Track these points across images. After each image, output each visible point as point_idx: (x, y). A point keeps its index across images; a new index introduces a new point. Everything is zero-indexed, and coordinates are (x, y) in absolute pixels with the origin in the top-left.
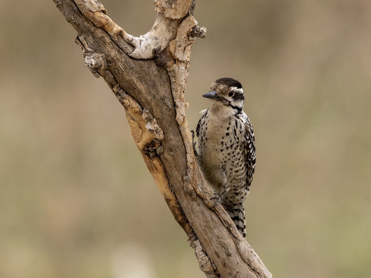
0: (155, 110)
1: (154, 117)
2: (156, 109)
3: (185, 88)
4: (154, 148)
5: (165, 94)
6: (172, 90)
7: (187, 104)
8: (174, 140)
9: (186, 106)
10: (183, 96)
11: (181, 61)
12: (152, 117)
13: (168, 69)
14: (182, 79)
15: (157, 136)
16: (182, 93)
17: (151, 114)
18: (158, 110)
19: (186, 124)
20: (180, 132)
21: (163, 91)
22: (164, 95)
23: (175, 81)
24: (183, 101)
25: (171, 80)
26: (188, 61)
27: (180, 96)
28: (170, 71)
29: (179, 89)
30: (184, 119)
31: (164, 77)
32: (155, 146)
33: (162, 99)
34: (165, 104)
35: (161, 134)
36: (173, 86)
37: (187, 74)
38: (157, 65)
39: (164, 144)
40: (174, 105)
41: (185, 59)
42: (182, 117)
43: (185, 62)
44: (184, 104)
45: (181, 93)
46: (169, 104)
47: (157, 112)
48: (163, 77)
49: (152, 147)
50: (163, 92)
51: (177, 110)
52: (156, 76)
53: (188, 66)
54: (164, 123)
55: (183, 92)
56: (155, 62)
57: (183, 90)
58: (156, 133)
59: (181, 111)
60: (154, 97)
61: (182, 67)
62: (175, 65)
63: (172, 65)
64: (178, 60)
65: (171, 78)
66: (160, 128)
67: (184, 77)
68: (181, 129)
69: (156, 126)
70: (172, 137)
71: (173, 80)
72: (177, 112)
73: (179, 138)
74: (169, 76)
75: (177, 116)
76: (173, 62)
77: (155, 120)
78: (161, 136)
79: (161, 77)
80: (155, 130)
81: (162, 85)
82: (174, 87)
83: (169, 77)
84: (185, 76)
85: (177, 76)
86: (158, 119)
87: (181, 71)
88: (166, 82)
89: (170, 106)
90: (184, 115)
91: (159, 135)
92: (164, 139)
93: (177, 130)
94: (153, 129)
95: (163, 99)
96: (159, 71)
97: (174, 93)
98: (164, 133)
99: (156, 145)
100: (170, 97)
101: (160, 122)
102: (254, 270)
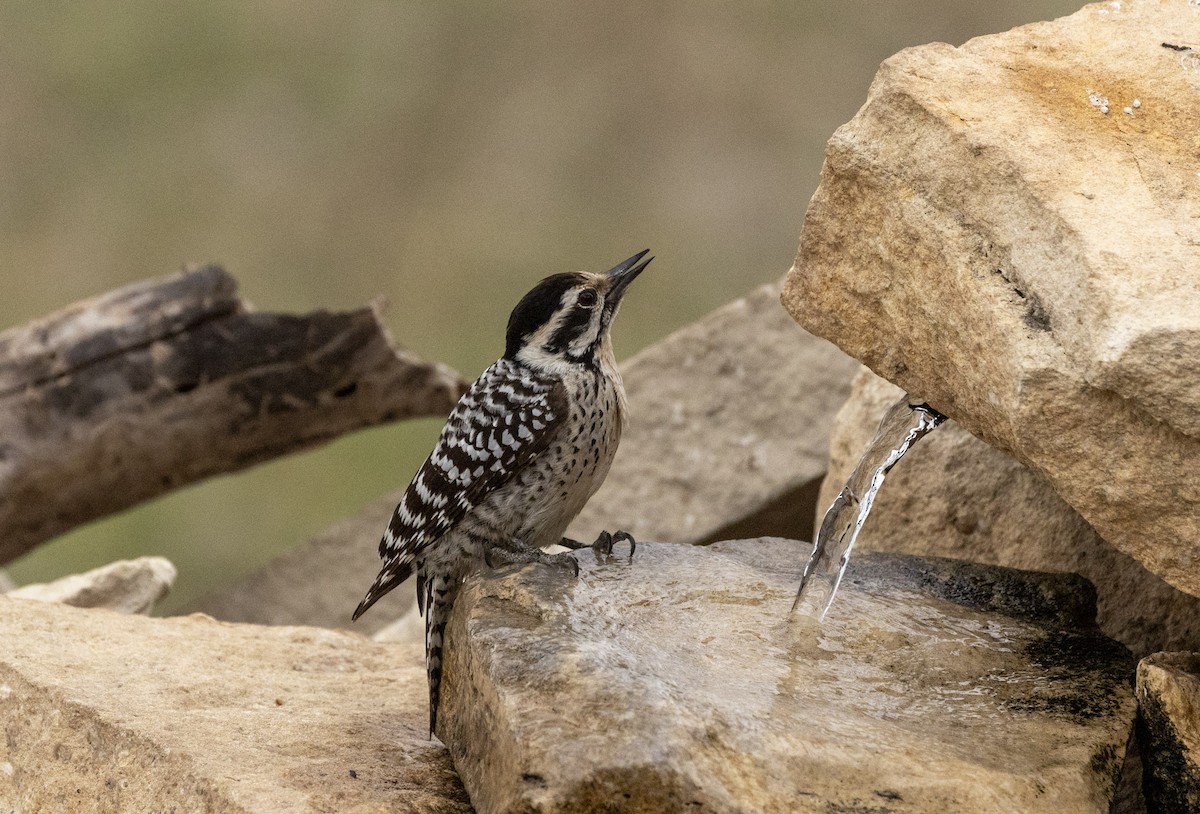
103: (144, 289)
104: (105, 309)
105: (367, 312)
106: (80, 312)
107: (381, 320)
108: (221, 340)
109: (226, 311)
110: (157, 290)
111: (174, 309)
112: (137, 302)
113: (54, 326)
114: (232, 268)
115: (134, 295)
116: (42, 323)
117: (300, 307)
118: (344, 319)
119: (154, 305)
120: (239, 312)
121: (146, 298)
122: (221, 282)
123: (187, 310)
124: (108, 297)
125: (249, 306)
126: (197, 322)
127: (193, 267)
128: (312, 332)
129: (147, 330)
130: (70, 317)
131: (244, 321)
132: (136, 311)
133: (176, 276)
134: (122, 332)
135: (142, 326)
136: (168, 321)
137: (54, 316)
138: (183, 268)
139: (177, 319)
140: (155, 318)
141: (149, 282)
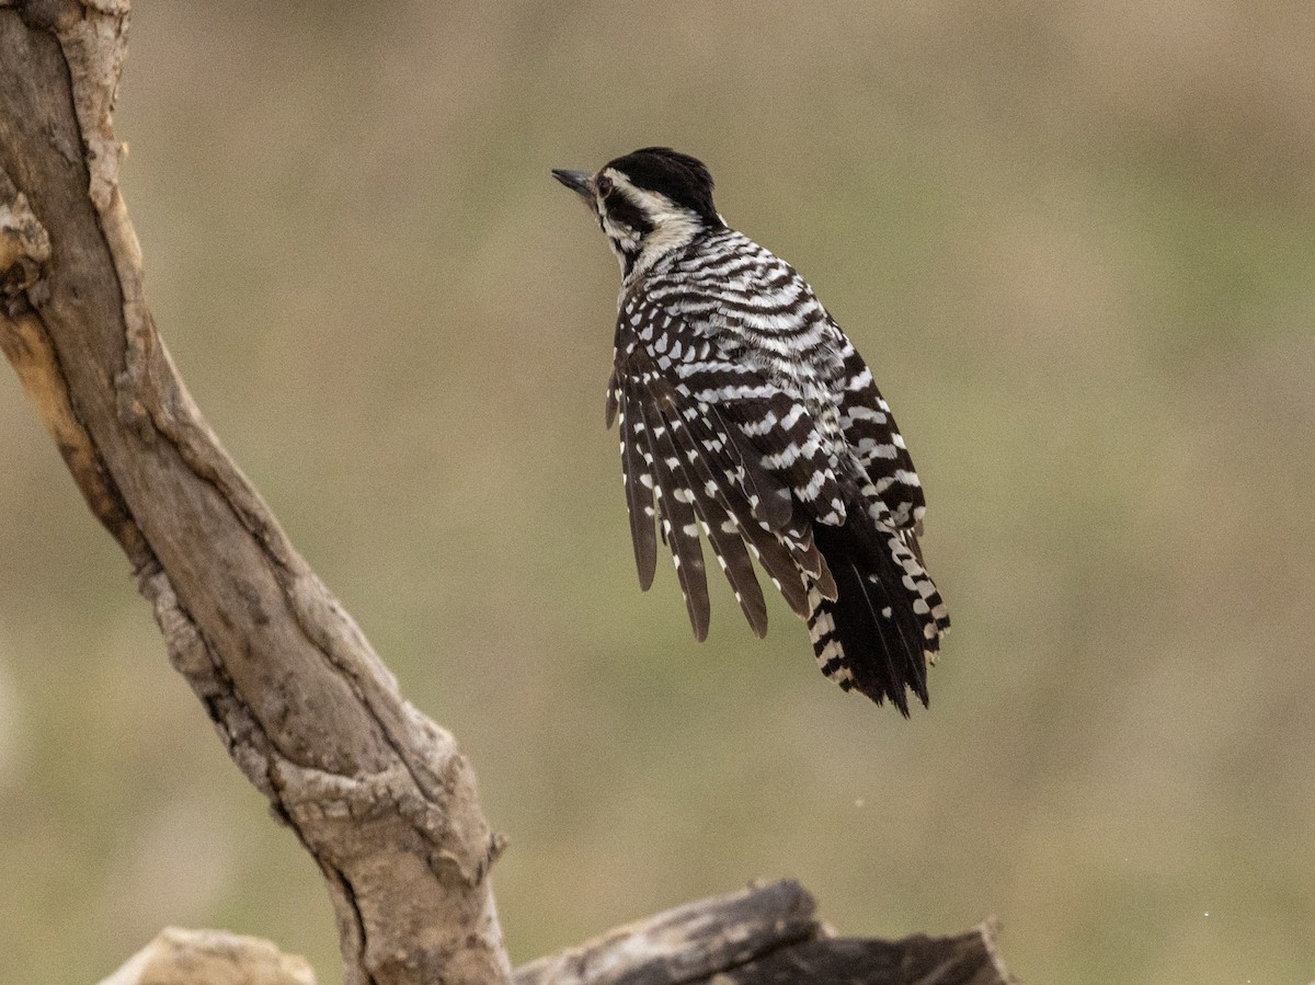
0: (22, 166)
1: (19, 188)
2: (25, 163)
3: (116, 96)
4: (21, 286)
5: (53, 115)
6: (76, 101)
7: (121, 147)
8: (83, 260)
9: (119, 151)
10: (110, 121)
11: (102, 12)
12: (12, 189)
13: (63, 38)
14: (109, 68)
15: (31, 249)
16: (108, 113)
17: (9, 181)
18: (32, 167)
19: (122, 208)
20: (103, 235)
21: (47, 106)
22: (49, 118)
23: (83, 73)
24: (111, 138)
25: (73, 71)
26: (124, 11)
27: (103, 121)
28: (69, 45)
29: (97, 98)
30: (114, 194)
31: (51, 63)
32: (23, 281)
33: (43, 131)
34: (54, 146)
35: (44, 243)
36: (79, 91)
37: (123, 53)
38: (27, 25)
39: (52, 273)
40: (84, 150)
41: (113, 6)
42: (108, 189)
43: (116, 13)
44: (112, 146)
45: (102, 111)
46: (68, 146)
47: (29, 172)
48: (48, 62)
49: (15, 284)
50: (47, 109)
51: (93, 165)
52: (25, 60)
53: (125, 26)
54: (51, 208)
55: (112, 109)
56: (21, 15)
57: (111, 100)
58: (29, 238)
59: (103, 167)
60: (20, 126)
61: (107, 30)
62: (84, 25)
63: (75, 23)
64: (94, 8)
65: (71, 66)
66: (38, 225)
67: (111, 61)
68: (106, 225)
69: (27, 216)
70: (78, 251)
71: (78, 71)
72: (92, 172)
73: (97, 255)
74: (64, 58)
75: (93, 187)
76: (76, 13)
77: (22, 198)
78: (41, 248)
79: (39, 63)
80: (22, 228)
81: (42, 87)
82: (81, 93)
83: (66, 63)
84: (117, 59)
85: (91, 58)
86: (31, 195)
87: (101, 43)
88: (56, 77)
89: (70, 155)
90: (115, 181)
91: (34, 247)
92: (54, 257)
93: (93, 228)
94: (18, 226)
95: (46, 131)
96: (33, 44)
97: (81, 112)
98: (52, 239)
99: (29, 276)
100: (69, 124)
101: (39, 207)
102: (341, 666)
103: (703, 910)
104: (654, 934)
105: (976, 936)
106: (625, 937)
107: (990, 948)
108: (796, 971)
109: (803, 935)
110: (717, 910)
111: (739, 933)
112: (694, 925)
113: (593, 954)
114: (810, 884)
115: (691, 916)
116: (579, 951)
117: (893, 930)
118: (947, 945)
119: (715, 929)
120: (819, 938)
121: (706, 920)
122: (796, 900)
123: (755, 936)
124: (658, 920)
125: (830, 931)
126: (767, 949)
127: (763, 883)
128: (907, 961)
129: (707, 959)
130: (612, 942)
131: (826, 948)
132: (693, 937)
133: (744, 893)
134: (677, 962)
135: (701, 954)
136: (731, 948)
137: (594, 942)
138: (750, 884)
139: (743, 946)
140: (717, 943)
141: (709, 901)
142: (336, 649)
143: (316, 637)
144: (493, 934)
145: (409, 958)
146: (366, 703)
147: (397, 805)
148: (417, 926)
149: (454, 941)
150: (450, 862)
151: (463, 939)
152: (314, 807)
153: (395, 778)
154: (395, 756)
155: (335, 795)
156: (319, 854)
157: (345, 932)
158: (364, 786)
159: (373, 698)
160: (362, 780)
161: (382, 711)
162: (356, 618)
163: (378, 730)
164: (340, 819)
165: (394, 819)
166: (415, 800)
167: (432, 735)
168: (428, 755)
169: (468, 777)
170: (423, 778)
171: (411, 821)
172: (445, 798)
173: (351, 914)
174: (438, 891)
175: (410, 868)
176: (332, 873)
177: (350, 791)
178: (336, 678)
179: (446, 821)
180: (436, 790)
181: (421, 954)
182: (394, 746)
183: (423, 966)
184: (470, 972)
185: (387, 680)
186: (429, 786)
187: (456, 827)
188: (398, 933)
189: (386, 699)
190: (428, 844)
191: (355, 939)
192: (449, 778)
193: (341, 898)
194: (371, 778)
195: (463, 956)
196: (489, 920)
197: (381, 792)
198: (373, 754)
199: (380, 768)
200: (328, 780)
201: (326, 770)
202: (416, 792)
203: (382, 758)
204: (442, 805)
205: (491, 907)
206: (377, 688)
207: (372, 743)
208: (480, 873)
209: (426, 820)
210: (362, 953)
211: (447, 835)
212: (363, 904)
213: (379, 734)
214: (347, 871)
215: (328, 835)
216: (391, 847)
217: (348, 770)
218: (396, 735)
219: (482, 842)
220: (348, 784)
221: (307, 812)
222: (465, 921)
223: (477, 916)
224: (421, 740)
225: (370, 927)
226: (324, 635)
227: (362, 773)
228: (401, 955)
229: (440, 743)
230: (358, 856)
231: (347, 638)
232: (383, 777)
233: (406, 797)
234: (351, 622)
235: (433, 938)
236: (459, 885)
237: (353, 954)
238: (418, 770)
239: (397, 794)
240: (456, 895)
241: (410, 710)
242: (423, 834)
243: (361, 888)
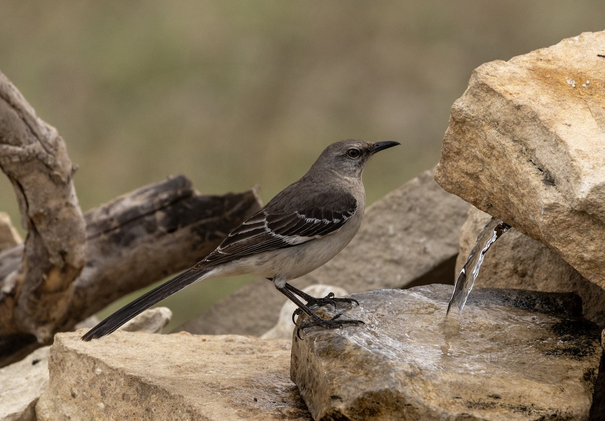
103: (151, 186)
104: (134, 198)
105: (250, 192)
106: (123, 199)
107: (257, 196)
108: (186, 209)
109: (188, 195)
110: (155, 188)
111: (164, 196)
112: (147, 194)
113: (111, 206)
114: (189, 176)
115: (146, 191)
116: (105, 205)
117: (221, 192)
118: (240, 197)
119: (156, 195)
120: (193, 196)
121: (152, 192)
122: (183, 182)
123: (170, 196)
124: (134, 192)
125: (198, 193)
126: (175, 201)
127: (172, 177)
128: (226, 203)
129: (153, 206)
130: (118, 202)
131: (196, 200)
134: (142, 207)
135: (150, 203)
136: (162, 202)
137: (112, 201)
138: (167, 177)
139: (166, 200)
140: (156, 200)
141: (153, 184)
142: (12, 100)
143: (4, 96)
144: (75, 201)
145: (45, 211)
146: (24, 120)
147: (37, 156)
148: (46, 200)
149: (61, 204)
150: (58, 176)
151: (64, 203)
152: (7, 158)
153: (36, 146)
154: (35, 138)
155: (14, 154)
156: (10, 175)
157: (20, 203)
158: (25, 150)
159: (26, 117)
160: (24, 147)
161: (30, 122)
162: (19, 88)
163: (28, 128)
164: (16, 163)
165: (36, 161)
166: (43, 153)
167: (48, 130)
168: (47, 137)
169: (62, 144)
170: (46, 145)
171: (42, 161)
172: (54, 152)
173: (22, 197)
174: (54, 187)
175: (43, 179)
176: (15, 183)
177: (19, 152)
178: (12, 111)
179: (55, 161)
180: (51, 150)
181: (49, 210)
182: (35, 134)
183: (49, 214)
184: (67, 215)
185: (31, 110)
186: (48, 148)
187: (59, 163)
188: (40, 203)
189: (31, 117)
190: (49, 169)
191: (24, 205)
192: (55, 145)
193: (19, 191)
194: (27, 147)
195: (64, 210)
196: (73, 196)
197: (31, 151)
198: (27, 138)
199: (30, 143)
200: (11, 148)
201: (11, 144)
202: (44, 151)
203: (31, 139)
204: (53, 155)
205: (73, 191)
206: (27, 113)
207: (26, 133)
208: (69, 179)
209: (48, 161)
210: (27, 211)
211: (56, 166)
212: (27, 193)
213: (29, 130)
214: (21, 181)
215: (13, 168)
216: (36, 171)
217: (19, 144)
218: (35, 130)
219: (69, 168)
220: (19, 149)
221: (4, 160)
222: (64, 197)
223: (68, 195)
224: (44, 132)
225: (30, 201)
226: (7, 96)
227: (24, 145)
228: (42, 211)
229: (51, 133)
230: (25, 175)
231: (15, 96)
232: (31, 147)
233: (40, 153)
234: (17, 90)
235: (53, 204)
236: (60, 183)
237: (24, 211)
238: (44, 142)
239: (37, 152)
240: (61, 187)
241: (40, 121)
242: (47, 166)
243: (26, 187)
